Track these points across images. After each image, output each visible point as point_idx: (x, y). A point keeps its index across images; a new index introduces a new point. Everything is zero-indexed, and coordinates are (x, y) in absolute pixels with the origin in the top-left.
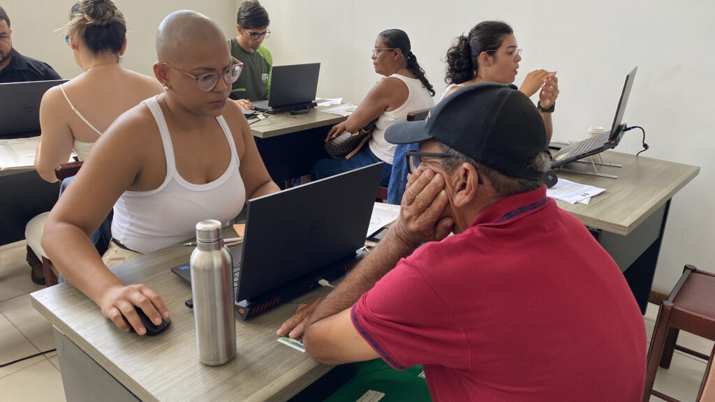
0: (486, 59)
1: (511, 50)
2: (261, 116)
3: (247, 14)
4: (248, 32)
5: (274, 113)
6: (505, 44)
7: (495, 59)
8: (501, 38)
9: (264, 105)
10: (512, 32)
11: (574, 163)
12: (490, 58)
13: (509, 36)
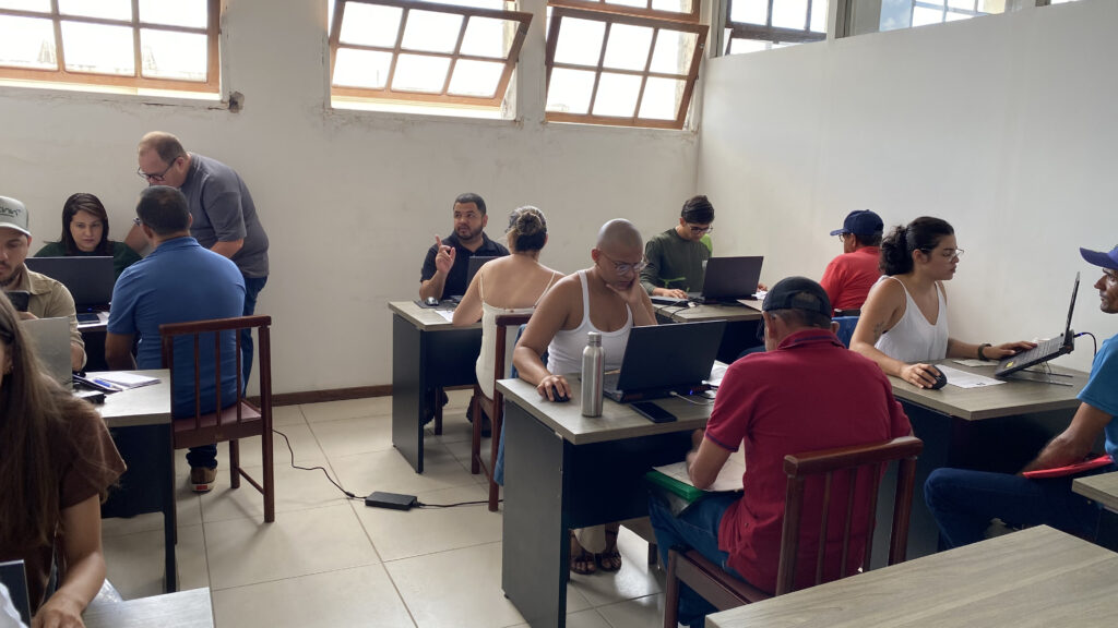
0: (919, 256)
1: (948, 252)
2: (691, 304)
3: (691, 209)
4: (689, 225)
5: (705, 303)
6: (943, 245)
7: (929, 259)
8: (938, 239)
9: (697, 295)
10: (952, 230)
11: (1020, 372)
12: (925, 257)
13: (948, 237)
